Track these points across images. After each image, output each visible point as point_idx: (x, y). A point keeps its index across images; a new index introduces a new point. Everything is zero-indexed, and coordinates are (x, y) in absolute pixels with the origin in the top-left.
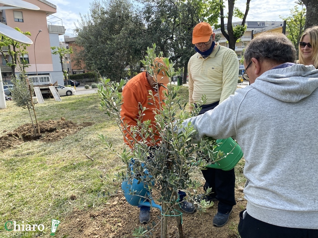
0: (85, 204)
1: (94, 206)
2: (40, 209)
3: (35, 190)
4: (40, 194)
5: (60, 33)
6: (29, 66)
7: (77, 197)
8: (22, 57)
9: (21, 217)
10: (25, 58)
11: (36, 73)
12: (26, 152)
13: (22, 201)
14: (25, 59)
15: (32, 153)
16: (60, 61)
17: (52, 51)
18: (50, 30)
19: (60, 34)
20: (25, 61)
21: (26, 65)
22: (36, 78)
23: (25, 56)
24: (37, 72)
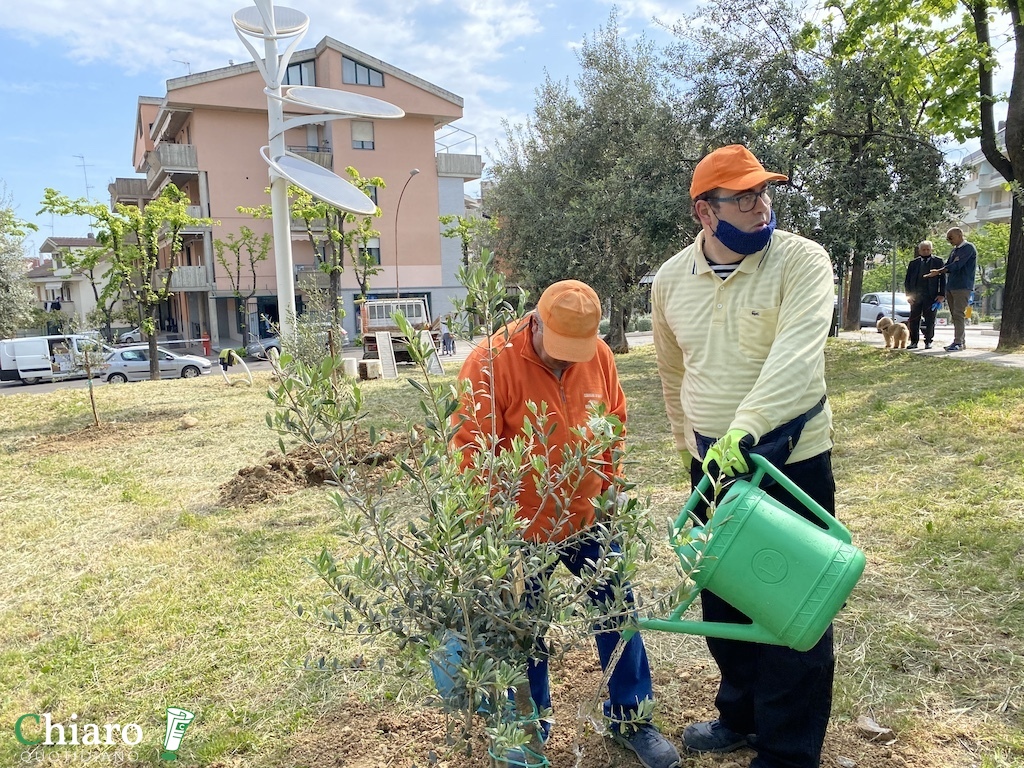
0: (380, 689)
1: (398, 699)
2: (270, 680)
3: (280, 626)
4: (287, 640)
5: (468, 176)
6: (378, 272)
7: (369, 663)
8: (363, 247)
9: (222, 694)
10: (370, 250)
11: (396, 291)
12: (296, 517)
13: (239, 653)
14: (370, 253)
15: (310, 521)
16: (463, 257)
17: (444, 229)
18: (443, 168)
19: (467, 180)
20: (368, 258)
21: (372, 268)
22: (388, 307)
23: (372, 244)
24: (397, 288)
